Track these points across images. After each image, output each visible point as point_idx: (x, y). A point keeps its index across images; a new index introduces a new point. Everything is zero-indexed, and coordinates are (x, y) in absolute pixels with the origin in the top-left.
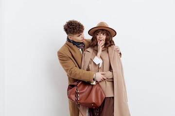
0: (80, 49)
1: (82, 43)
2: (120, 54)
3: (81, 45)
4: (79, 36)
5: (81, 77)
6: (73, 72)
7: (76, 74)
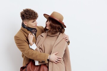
0: (33, 34)
1: (35, 29)
2: (69, 42)
3: (33, 30)
4: (34, 21)
5: (37, 56)
6: (30, 52)
7: (33, 54)
